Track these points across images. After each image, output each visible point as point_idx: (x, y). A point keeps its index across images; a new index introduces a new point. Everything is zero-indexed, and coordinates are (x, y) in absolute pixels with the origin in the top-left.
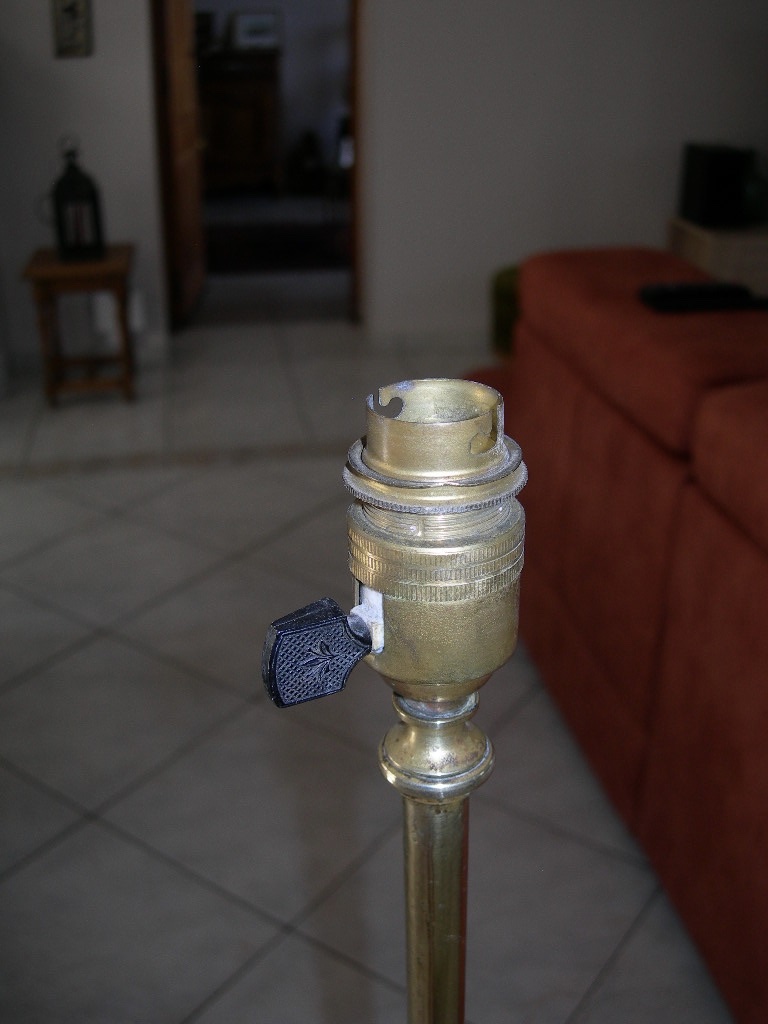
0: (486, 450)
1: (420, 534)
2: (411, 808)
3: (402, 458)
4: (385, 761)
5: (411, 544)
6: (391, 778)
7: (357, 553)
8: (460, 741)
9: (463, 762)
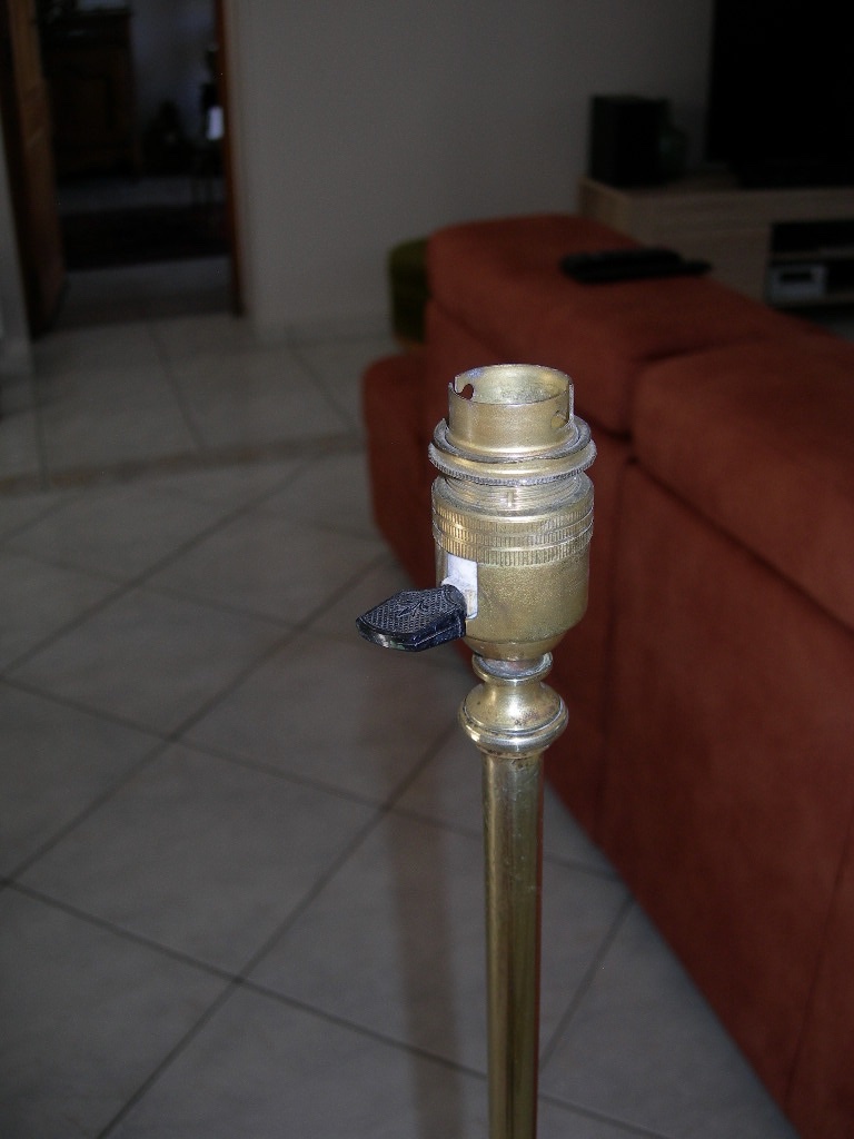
0: (562, 426)
1: (510, 504)
2: (492, 764)
3: (487, 436)
4: (470, 723)
5: (504, 514)
6: (475, 737)
7: (445, 527)
8: (538, 697)
9: (544, 716)
